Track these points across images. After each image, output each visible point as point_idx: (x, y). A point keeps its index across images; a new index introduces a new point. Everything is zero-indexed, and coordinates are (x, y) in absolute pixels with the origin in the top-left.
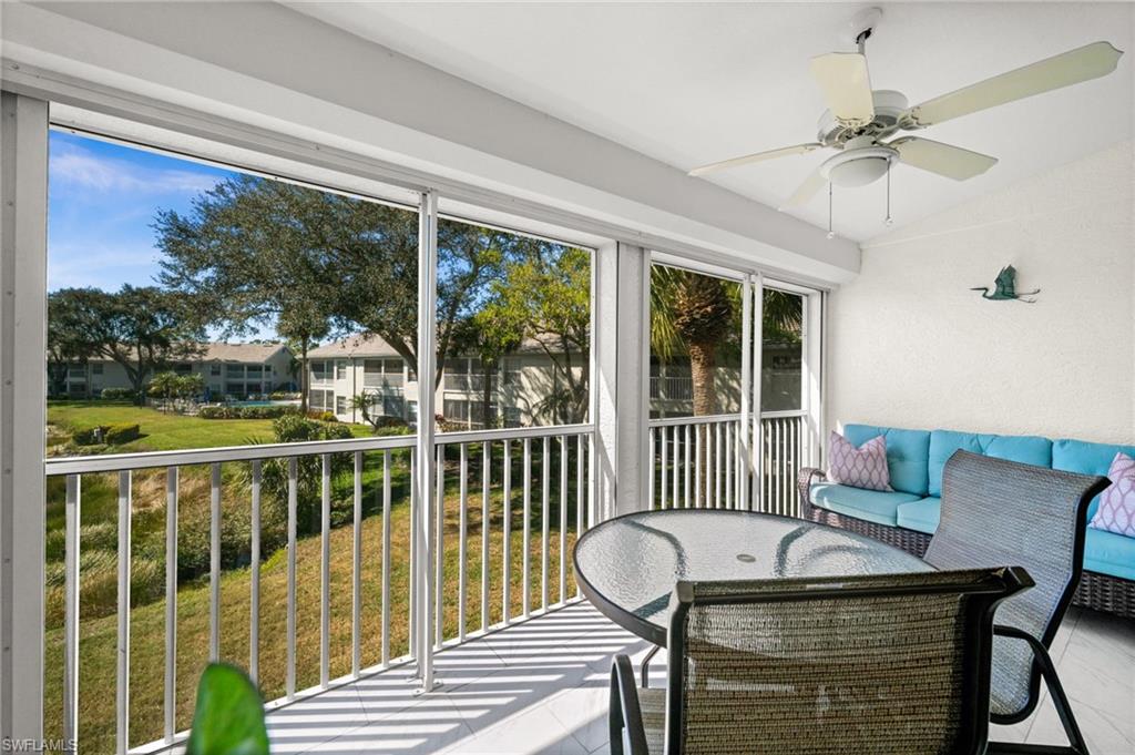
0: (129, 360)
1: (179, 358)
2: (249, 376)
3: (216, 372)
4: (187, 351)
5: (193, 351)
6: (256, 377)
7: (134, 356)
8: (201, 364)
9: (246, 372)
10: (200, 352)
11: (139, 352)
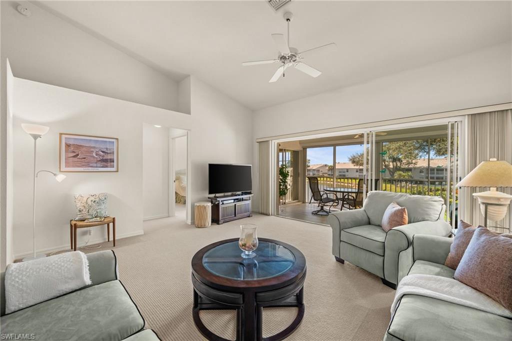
0: (390, 168)
1: (407, 166)
2: (437, 174)
3: (421, 172)
4: (409, 163)
5: (412, 163)
6: (441, 174)
7: (391, 166)
8: (415, 168)
9: (435, 172)
10: (415, 164)
11: (393, 165)
